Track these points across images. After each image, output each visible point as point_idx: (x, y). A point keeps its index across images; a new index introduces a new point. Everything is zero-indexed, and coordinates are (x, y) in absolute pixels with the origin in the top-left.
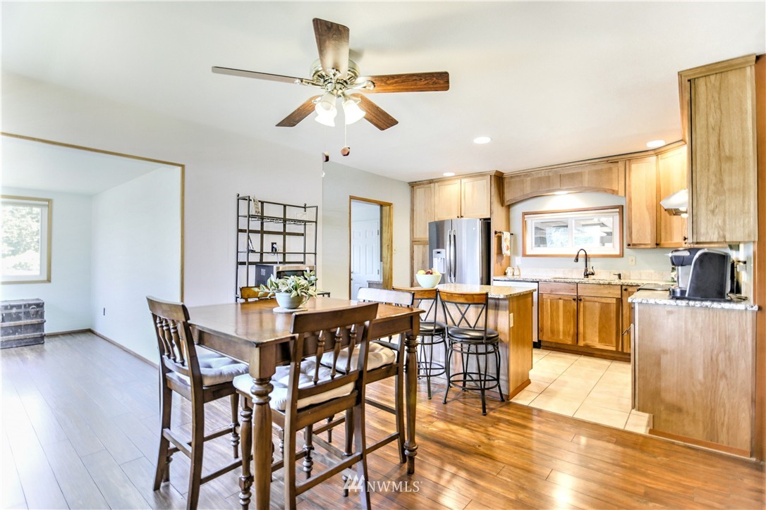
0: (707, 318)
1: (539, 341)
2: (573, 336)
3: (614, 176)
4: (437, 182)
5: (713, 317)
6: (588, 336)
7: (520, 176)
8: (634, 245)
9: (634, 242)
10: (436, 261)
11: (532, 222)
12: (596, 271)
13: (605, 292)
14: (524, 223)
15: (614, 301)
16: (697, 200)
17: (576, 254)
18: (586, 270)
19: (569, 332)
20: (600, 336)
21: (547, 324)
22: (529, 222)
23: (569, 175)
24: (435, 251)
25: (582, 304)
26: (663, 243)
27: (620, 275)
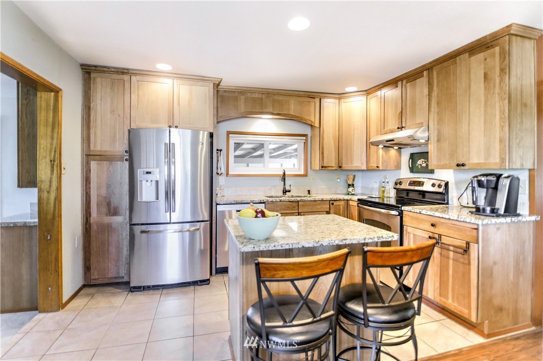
3: (312, 109)
9: (325, 165)
12: (292, 188)
13: (319, 207)
18: (284, 188)
24: (141, 170)
26: (345, 166)
27: (309, 191)
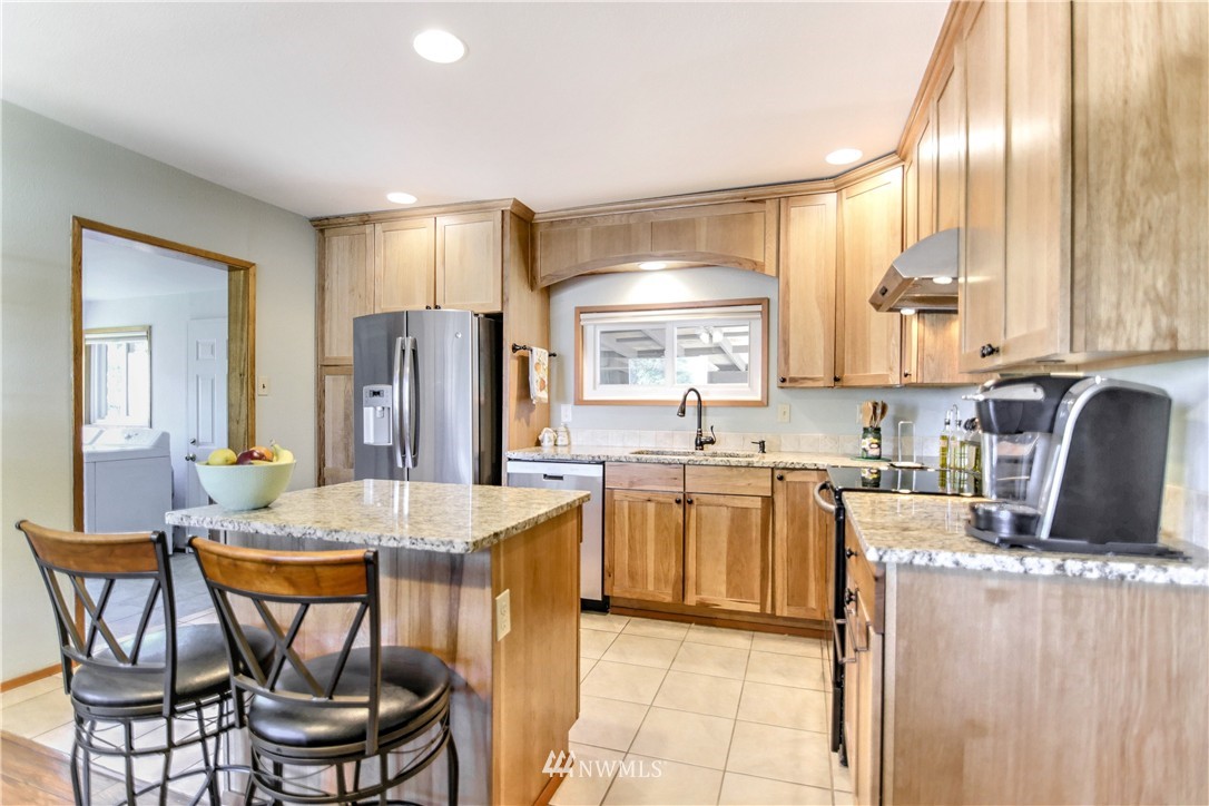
0: (1114, 615)
1: (606, 598)
2: (676, 582)
3: (757, 232)
4: (380, 221)
5: (1132, 612)
6: (705, 583)
7: (571, 222)
8: (793, 380)
9: (792, 375)
10: (368, 413)
11: (594, 327)
12: (718, 435)
13: (741, 483)
14: (580, 331)
15: (758, 503)
16: (1090, 207)
17: (681, 398)
18: (700, 434)
19: (666, 576)
20: (729, 582)
21: (622, 558)
22: (589, 331)
23: (668, 223)
24: (367, 389)
25: (693, 512)
26: (850, 377)
27: (762, 444)
